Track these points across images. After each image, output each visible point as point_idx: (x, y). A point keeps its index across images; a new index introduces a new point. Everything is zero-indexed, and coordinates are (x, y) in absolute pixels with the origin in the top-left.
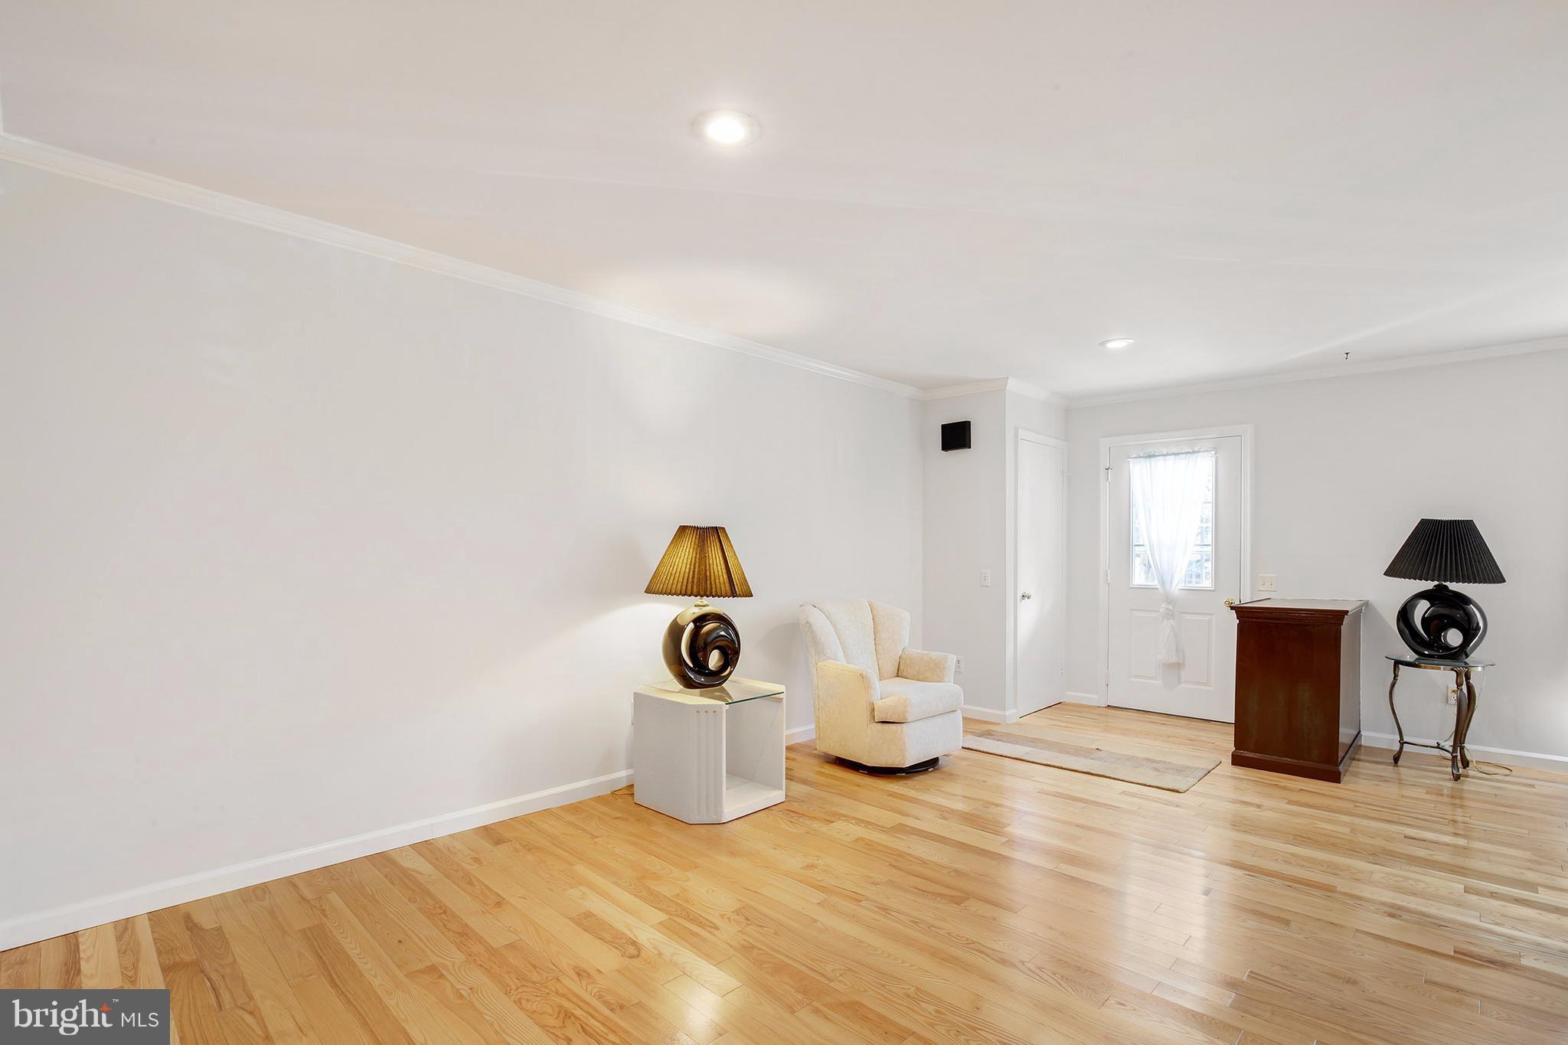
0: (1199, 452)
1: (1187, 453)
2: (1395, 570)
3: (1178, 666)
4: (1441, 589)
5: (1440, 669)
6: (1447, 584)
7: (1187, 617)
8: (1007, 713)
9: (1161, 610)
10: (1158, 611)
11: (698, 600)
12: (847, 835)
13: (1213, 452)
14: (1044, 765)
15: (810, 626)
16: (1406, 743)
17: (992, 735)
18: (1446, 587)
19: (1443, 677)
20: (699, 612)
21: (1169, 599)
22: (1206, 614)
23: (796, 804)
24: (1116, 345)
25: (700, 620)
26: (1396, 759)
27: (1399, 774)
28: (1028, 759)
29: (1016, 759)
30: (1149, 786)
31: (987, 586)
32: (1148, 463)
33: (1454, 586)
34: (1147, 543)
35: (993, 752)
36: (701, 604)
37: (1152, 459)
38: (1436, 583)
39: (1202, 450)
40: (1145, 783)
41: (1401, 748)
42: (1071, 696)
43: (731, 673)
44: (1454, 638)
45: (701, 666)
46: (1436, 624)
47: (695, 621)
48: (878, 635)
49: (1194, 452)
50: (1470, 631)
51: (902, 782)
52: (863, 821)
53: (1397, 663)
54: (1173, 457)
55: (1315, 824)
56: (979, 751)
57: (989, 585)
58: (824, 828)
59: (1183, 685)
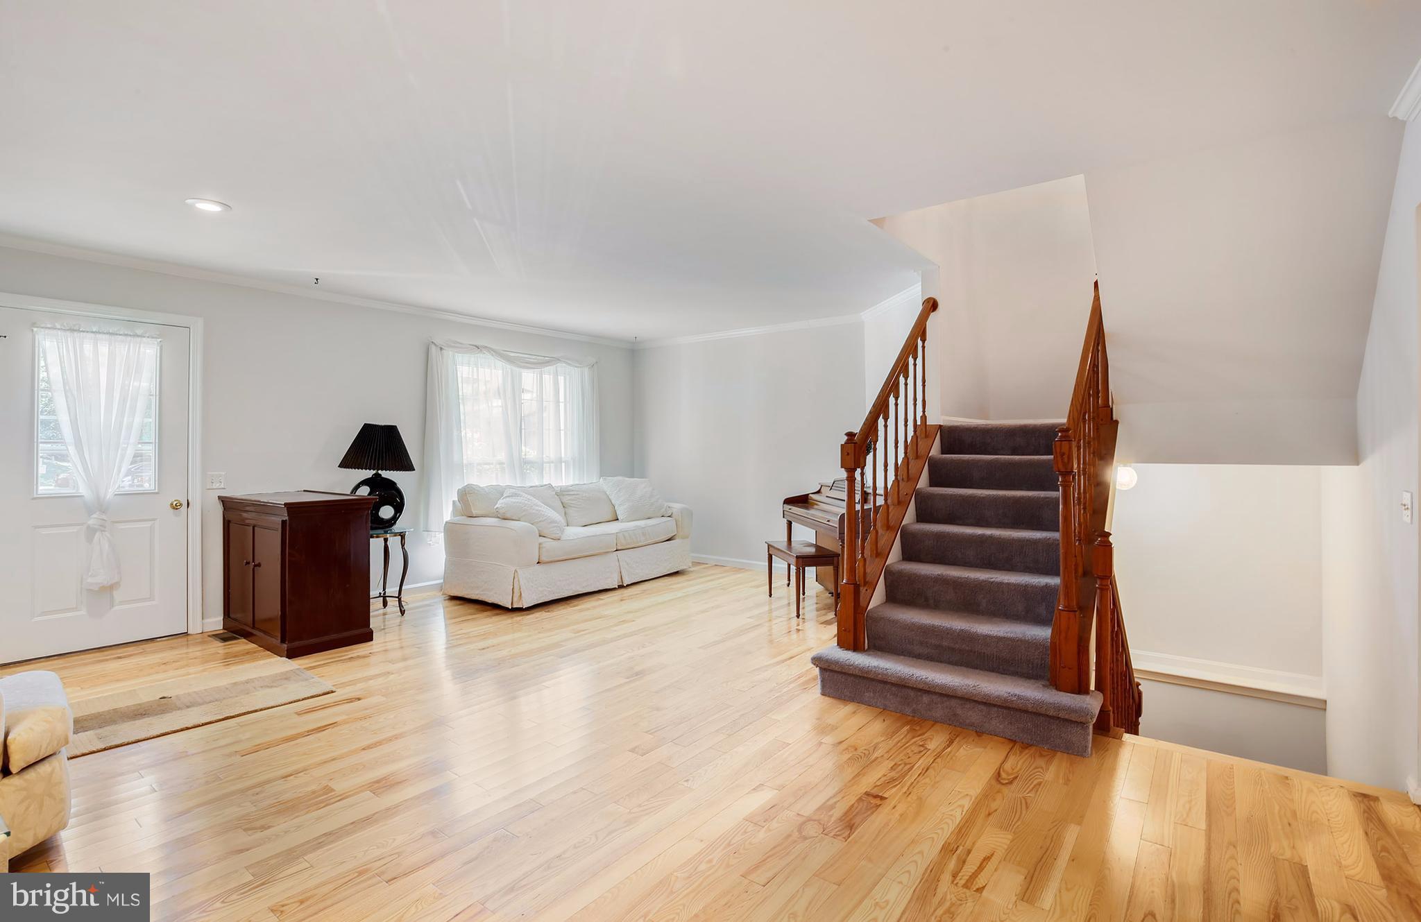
2: (348, 461)
3: (111, 588)
4: (377, 475)
5: (387, 535)
7: (124, 526)
10: (85, 524)
13: (159, 341)
18: (380, 474)
21: (102, 508)
22: (146, 520)
38: (375, 472)
49: (133, 336)
50: (399, 508)
59: (116, 608)
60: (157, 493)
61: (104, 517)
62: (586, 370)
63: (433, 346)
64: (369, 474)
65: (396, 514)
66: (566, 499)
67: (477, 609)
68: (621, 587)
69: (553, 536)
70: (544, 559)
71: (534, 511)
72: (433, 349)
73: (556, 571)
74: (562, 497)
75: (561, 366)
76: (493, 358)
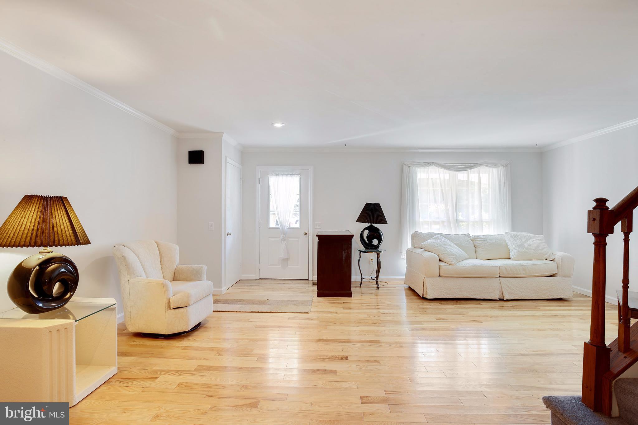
0: (295, 175)
1: (290, 175)
2: (360, 220)
3: (287, 259)
4: (371, 226)
5: (372, 253)
6: (373, 224)
7: (290, 239)
8: (223, 289)
9: (281, 237)
10: (280, 238)
11: (42, 249)
12: (171, 384)
13: (300, 175)
14: (251, 312)
15: (125, 258)
16: (363, 279)
17: (219, 301)
18: (373, 225)
19: (372, 256)
20: (43, 257)
21: (284, 233)
22: (297, 238)
23: (126, 372)
24: (278, 125)
25: (44, 264)
26: (361, 285)
27: (361, 290)
28: (242, 311)
29: (237, 312)
30: (297, 313)
31: (212, 230)
32: (276, 177)
33: (375, 225)
34: (275, 210)
35: (225, 311)
36: (45, 251)
37: (278, 176)
38: (371, 224)
39: (296, 174)
40: (295, 312)
41: (362, 281)
42: (245, 276)
43: (71, 296)
44: (375, 242)
45: (46, 296)
46: (370, 238)
47: (40, 265)
48: (162, 259)
49: (293, 175)
50: (380, 240)
51: (187, 339)
52: (176, 371)
53: (361, 252)
54: (285, 176)
55: (357, 316)
56: (218, 311)
57: (213, 229)
58: (153, 384)
59: (289, 267)
60: (300, 229)
61: (284, 236)
62: (501, 169)
63: (404, 165)
64: (368, 225)
65: (378, 243)
66: (476, 243)
67: (412, 294)
68: (501, 300)
69: (449, 263)
70: (441, 274)
71: (442, 248)
72: (404, 166)
73: (451, 283)
74: (474, 242)
75: (482, 169)
76: (437, 168)
